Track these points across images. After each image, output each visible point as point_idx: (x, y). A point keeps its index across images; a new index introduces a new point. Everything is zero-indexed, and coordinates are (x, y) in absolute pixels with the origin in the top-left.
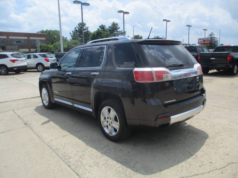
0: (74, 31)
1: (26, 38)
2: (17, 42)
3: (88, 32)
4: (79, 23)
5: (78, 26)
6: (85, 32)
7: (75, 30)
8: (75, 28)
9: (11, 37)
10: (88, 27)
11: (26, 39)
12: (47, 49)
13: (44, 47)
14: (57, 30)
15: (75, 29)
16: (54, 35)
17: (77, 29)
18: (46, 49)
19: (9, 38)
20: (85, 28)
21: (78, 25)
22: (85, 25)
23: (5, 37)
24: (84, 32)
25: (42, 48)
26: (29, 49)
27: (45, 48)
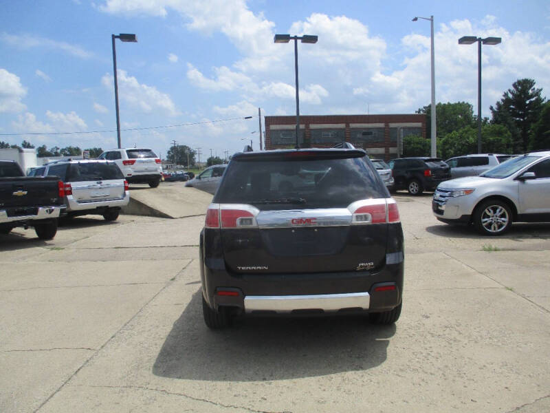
0: (501, 101)
1: (382, 125)
2: (364, 134)
3: (539, 100)
4: (516, 81)
5: (512, 88)
6: (531, 102)
7: (504, 98)
8: (506, 95)
9: (352, 125)
10: (541, 90)
11: (381, 128)
12: (422, 148)
13: (418, 143)
14: (464, 102)
15: (504, 96)
16: (454, 114)
17: (510, 96)
18: (420, 149)
19: (349, 126)
20: (530, 92)
21: (514, 85)
22: (532, 86)
23: (342, 126)
24: (528, 102)
25: (412, 145)
26: (387, 147)
27: (419, 146)
